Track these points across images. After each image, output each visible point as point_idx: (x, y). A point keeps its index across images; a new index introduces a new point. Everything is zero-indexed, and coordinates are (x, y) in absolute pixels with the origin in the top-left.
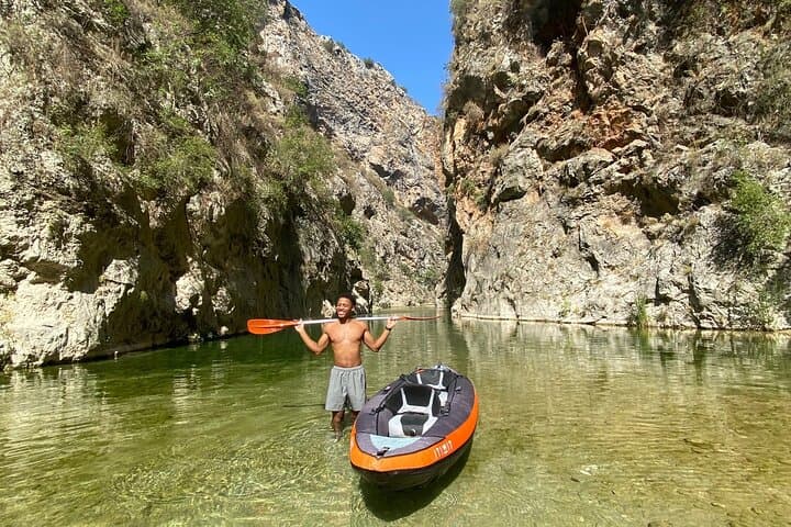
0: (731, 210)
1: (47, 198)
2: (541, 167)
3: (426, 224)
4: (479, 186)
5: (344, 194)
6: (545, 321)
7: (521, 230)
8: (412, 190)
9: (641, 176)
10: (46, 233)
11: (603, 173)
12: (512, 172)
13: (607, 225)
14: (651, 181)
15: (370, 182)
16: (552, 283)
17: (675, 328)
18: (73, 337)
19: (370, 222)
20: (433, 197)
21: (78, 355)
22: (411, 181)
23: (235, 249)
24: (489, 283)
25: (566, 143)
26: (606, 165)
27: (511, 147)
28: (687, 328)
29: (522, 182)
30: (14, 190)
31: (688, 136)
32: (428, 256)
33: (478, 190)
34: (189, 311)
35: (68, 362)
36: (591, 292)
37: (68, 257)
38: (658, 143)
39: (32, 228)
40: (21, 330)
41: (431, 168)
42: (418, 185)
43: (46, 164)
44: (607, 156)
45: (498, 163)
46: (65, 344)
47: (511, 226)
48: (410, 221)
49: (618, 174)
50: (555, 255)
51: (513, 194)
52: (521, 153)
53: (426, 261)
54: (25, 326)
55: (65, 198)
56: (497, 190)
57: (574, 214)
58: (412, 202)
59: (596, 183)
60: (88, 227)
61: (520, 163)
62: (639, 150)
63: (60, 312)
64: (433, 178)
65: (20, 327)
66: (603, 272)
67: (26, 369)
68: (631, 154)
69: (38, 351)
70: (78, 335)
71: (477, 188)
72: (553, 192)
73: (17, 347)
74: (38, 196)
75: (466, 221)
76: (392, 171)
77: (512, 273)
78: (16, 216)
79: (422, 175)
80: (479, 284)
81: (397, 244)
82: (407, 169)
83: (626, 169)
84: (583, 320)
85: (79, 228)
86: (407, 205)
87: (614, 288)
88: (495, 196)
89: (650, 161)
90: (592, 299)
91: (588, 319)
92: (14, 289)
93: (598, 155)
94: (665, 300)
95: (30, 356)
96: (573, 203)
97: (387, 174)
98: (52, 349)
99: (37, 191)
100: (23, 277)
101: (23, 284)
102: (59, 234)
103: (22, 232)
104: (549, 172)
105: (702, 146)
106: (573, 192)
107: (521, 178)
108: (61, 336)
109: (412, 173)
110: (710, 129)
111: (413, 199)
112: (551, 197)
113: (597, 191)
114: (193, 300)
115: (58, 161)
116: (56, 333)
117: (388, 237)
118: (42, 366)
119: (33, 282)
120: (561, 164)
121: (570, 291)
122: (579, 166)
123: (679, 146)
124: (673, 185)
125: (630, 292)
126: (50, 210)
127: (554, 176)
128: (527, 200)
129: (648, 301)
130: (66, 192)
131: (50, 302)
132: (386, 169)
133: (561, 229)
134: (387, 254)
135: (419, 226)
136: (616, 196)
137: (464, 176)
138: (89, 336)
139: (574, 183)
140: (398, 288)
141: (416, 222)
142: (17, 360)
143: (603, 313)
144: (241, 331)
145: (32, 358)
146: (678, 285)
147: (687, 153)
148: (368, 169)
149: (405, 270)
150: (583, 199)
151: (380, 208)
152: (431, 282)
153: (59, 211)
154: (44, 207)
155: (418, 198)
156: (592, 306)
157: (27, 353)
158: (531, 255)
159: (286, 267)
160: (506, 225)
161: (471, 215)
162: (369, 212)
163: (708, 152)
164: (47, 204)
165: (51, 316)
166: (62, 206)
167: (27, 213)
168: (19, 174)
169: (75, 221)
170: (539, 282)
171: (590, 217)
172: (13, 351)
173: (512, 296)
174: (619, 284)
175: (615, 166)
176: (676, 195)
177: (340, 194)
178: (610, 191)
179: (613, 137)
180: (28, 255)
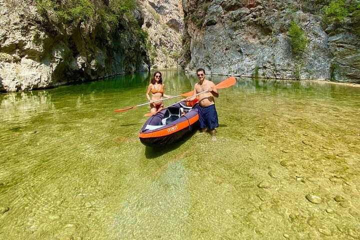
0: (289, 36)
1: (33, 25)
2: (223, 13)
3: (173, 31)
4: (198, 18)
5: (139, 18)
6: (222, 75)
7: (214, 38)
8: (168, 15)
9: (260, 20)
10: (32, 38)
11: (246, 18)
12: (211, 14)
13: (247, 38)
14: (263, 22)
15: (149, 11)
16: (225, 60)
17: (268, 78)
18: (43, 79)
19: (149, 29)
20: (177, 19)
21: (45, 86)
22: (167, 11)
23: (97, 43)
24: (201, 60)
25: (233, 4)
26: (248, 14)
27: (212, 3)
28: (272, 78)
29: (215, 19)
30: (20, 22)
31: (277, 6)
32: (175, 46)
33: (198, 20)
34: (81, 69)
35: (42, 89)
36: (240, 64)
37: (40, 49)
38: (267, 7)
39: (27, 37)
40: (24, 76)
41: (177, 6)
42: (170, 13)
43: (32, 11)
44: (248, 11)
45: (206, 9)
46: (40, 82)
47: (210, 36)
48: (167, 29)
49: (252, 19)
50: (227, 49)
51: (211, 23)
52: (215, 7)
53: (174, 48)
54: (26, 75)
55: (39, 25)
56: (205, 21)
57: (235, 33)
58: (168, 21)
59: (244, 21)
60: (47, 36)
61: (215, 10)
62: (260, 9)
63: (37, 69)
64: (177, 10)
65: (24, 75)
66: (244, 57)
67: (27, 91)
68: (257, 11)
69: (31, 84)
70: (45, 78)
71: (197, 19)
72: (228, 24)
73: (23, 83)
74: (29, 24)
75: (192, 33)
76: (159, 6)
77: (210, 56)
78: (21, 32)
79: (172, 9)
80: (197, 59)
81: (160, 39)
82: (166, 5)
83: (255, 17)
84: (236, 75)
85: (44, 36)
86: (165, 22)
87: (248, 63)
88: (204, 23)
89: (264, 14)
90: (240, 67)
91: (238, 75)
92: (20, 60)
93: (245, 10)
94: (265, 68)
95: (28, 86)
96: (235, 28)
97: (157, 7)
98: (36, 84)
99: (29, 22)
100: (23, 56)
101: (23, 59)
102: (37, 39)
103: (24, 39)
104: (226, 15)
105: (282, 10)
106: (235, 24)
107: (215, 17)
108: (39, 79)
109: (168, 7)
110: (285, 4)
111: (168, 19)
112: (226, 25)
113: (243, 25)
114: (83, 64)
115: (36, 10)
116: (37, 78)
117: (157, 37)
118: (32, 90)
119: (27, 58)
120: (231, 12)
121: (231, 64)
122: (237, 14)
123: (274, 9)
124: (271, 24)
125: (253, 64)
126: (34, 30)
127: (228, 17)
128: (217, 26)
129: (259, 68)
130: (39, 22)
131: (34, 65)
132: (156, 5)
133: (230, 39)
134: (156, 45)
135: (171, 32)
136: (250, 27)
137: (192, 13)
138: (48, 79)
139: (235, 20)
140: (160, 60)
141: (170, 30)
142: (23, 88)
143: (243, 72)
144: (99, 78)
145: (29, 87)
146: (270, 63)
147: (277, 12)
148: (148, 4)
149: (164, 52)
150: (238, 27)
151: (153, 23)
152: (175, 58)
153: (37, 30)
154: (31, 28)
155: (171, 19)
156: (239, 70)
157: (27, 85)
158: (218, 49)
159: (115, 50)
160: (208, 36)
161: (194, 30)
162: (149, 25)
163: (283, 13)
164: (33, 27)
165: (34, 71)
166: (38, 28)
167: (25, 31)
168: (22, 16)
169: (42, 34)
170: (220, 60)
171: (240, 35)
172: (21, 85)
173: (210, 65)
174: (249, 61)
175: (250, 15)
176: (272, 28)
177: (137, 18)
178: (249, 24)
179: (251, 3)
180: (26, 47)
